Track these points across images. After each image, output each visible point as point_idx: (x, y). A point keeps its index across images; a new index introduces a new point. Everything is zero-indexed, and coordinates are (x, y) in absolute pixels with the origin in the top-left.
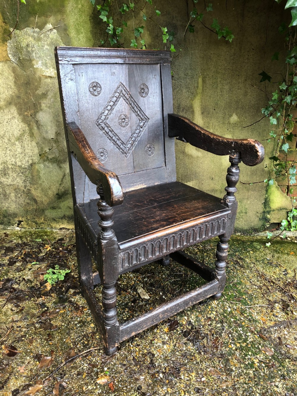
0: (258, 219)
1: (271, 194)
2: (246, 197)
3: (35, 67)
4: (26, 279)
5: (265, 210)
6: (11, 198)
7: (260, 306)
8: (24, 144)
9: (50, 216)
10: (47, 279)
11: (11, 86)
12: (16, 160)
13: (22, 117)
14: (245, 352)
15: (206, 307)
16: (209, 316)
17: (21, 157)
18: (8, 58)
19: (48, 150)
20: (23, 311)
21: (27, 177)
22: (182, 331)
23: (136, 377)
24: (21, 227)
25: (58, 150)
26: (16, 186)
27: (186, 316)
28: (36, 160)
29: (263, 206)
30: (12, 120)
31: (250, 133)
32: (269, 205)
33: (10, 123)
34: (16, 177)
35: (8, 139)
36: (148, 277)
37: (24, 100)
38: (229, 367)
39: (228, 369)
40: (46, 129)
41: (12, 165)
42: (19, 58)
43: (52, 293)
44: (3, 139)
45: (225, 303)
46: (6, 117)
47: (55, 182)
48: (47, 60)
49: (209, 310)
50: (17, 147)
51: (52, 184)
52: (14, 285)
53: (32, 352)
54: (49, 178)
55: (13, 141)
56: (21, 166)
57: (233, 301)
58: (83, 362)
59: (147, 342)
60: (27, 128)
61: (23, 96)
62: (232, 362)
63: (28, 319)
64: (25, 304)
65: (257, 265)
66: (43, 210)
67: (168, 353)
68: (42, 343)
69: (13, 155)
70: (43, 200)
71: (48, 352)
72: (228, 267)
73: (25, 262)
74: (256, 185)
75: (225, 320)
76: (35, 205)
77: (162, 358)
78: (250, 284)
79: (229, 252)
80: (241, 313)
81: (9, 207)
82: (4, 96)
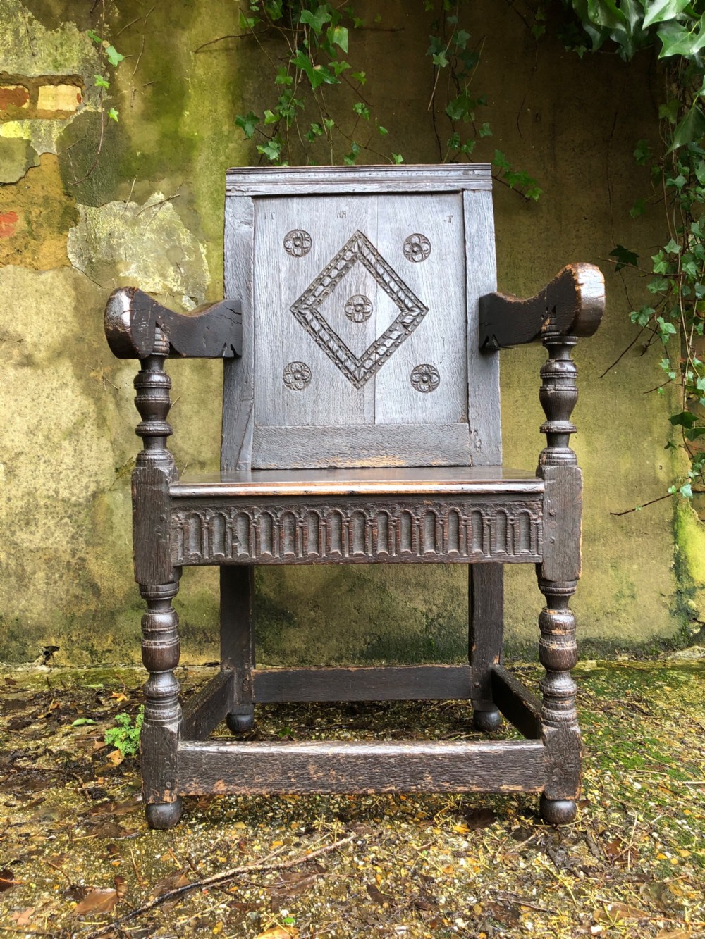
0: (668, 612)
1: (686, 542)
2: (626, 554)
3: (121, 275)
4: (54, 751)
5: (679, 586)
6: (34, 585)
8: (82, 444)
9: (128, 630)
10: (113, 741)
11: (66, 318)
12: (59, 486)
13: (82, 382)
17: (71, 478)
18: (66, 261)
20: (40, 807)
21: (82, 526)
22: (509, 830)
23: (381, 927)
24: (51, 664)
26: (52, 551)
27: (513, 800)
28: (107, 483)
29: (673, 576)
30: (60, 392)
31: (609, 393)
32: (687, 572)
33: (54, 397)
34: (54, 528)
35: (44, 436)
36: (394, 735)
37: (90, 345)
38: (669, 901)
39: (669, 905)
41: (49, 497)
42: (91, 262)
43: (126, 772)
45: (621, 773)
46: (47, 385)
48: (149, 260)
50: (64, 453)
52: (19, 762)
53: (58, 883)
55: (56, 440)
56: (70, 500)
57: (643, 768)
58: (211, 900)
59: (408, 854)
60: (92, 408)
61: (91, 336)
62: (675, 889)
63: (53, 820)
64: (47, 793)
65: (689, 713)
66: (113, 614)
67: (475, 874)
68: (91, 865)
69: (52, 474)
70: (116, 586)
71: (106, 881)
72: (612, 714)
73: (56, 723)
74: (646, 521)
75: (630, 805)
76: (95, 600)
77: (458, 884)
78: (683, 746)
79: (608, 688)
80: (675, 793)
81: (27, 610)
82: (47, 340)
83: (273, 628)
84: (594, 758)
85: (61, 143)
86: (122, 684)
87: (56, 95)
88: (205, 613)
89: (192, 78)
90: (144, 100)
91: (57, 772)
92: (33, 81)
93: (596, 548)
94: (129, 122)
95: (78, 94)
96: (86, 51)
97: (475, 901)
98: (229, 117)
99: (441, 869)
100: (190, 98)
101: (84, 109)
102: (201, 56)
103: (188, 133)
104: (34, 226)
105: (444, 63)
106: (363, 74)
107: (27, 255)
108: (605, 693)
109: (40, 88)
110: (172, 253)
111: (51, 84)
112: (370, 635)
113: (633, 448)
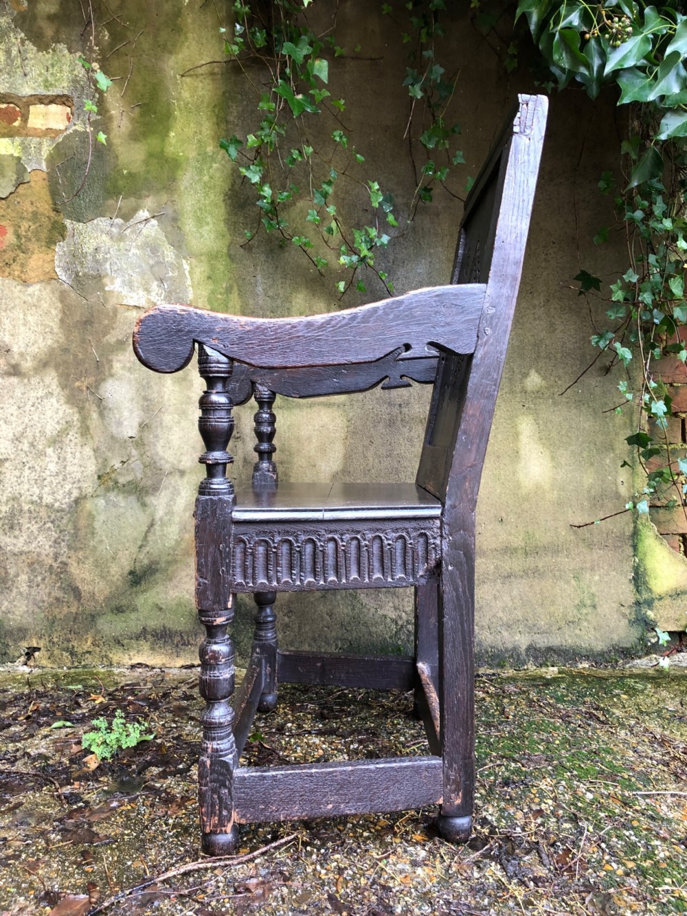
0: (627, 621)
1: (645, 554)
2: (588, 565)
3: (107, 289)
4: (32, 754)
5: (638, 597)
6: (17, 588)
7: (673, 796)
8: (65, 452)
9: (108, 633)
10: (90, 746)
11: (52, 329)
12: (43, 492)
13: (67, 392)
14: (652, 879)
15: (523, 791)
16: (535, 807)
17: (55, 484)
18: (54, 274)
19: (118, 465)
20: (17, 811)
21: (64, 530)
24: (32, 664)
25: (142, 463)
28: (90, 490)
29: (632, 587)
30: (45, 401)
31: (574, 411)
32: (645, 583)
33: (39, 406)
34: (36, 533)
35: (29, 443)
36: (360, 742)
38: (612, 912)
40: (117, 416)
41: (32, 503)
42: (77, 275)
43: (102, 776)
44: (20, 442)
45: (575, 782)
46: (33, 394)
47: (128, 541)
48: (134, 275)
49: (533, 796)
50: (48, 459)
51: (120, 547)
53: (33, 888)
54: (116, 533)
55: (41, 447)
56: (53, 505)
57: (596, 778)
58: (179, 907)
59: (369, 862)
60: (76, 417)
61: (76, 347)
62: (619, 900)
63: (30, 824)
64: (24, 797)
65: (644, 721)
66: (93, 616)
67: (431, 884)
68: (65, 871)
69: (36, 480)
70: (96, 590)
71: (79, 887)
72: (570, 723)
73: (35, 725)
74: (607, 534)
75: (581, 815)
76: (76, 603)
77: (414, 894)
78: (636, 755)
79: (567, 696)
80: (626, 803)
81: (9, 612)
82: (34, 349)
83: (248, 632)
84: (550, 768)
85: (51, 160)
86: (100, 685)
87: (46, 114)
88: (182, 617)
89: (178, 100)
90: (132, 120)
91: (35, 775)
92: (24, 100)
93: (559, 559)
94: (116, 141)
95: (68, 114)
96: (76, 73)
97: (430, 910)
98: (213, 138)
99: (399, 878)
100: (175, 119)
101: (74, 128)
102: (188, 80)
103: (173, 153)
104: (23, 240)
105: (419, 95)
106: (342, 102)
107: (15, 268)
108: (565, 701)
109: (31, 108)
110: (156, 269)
111: (42, 103)
112: (341, 640)
113: (596, 464)
